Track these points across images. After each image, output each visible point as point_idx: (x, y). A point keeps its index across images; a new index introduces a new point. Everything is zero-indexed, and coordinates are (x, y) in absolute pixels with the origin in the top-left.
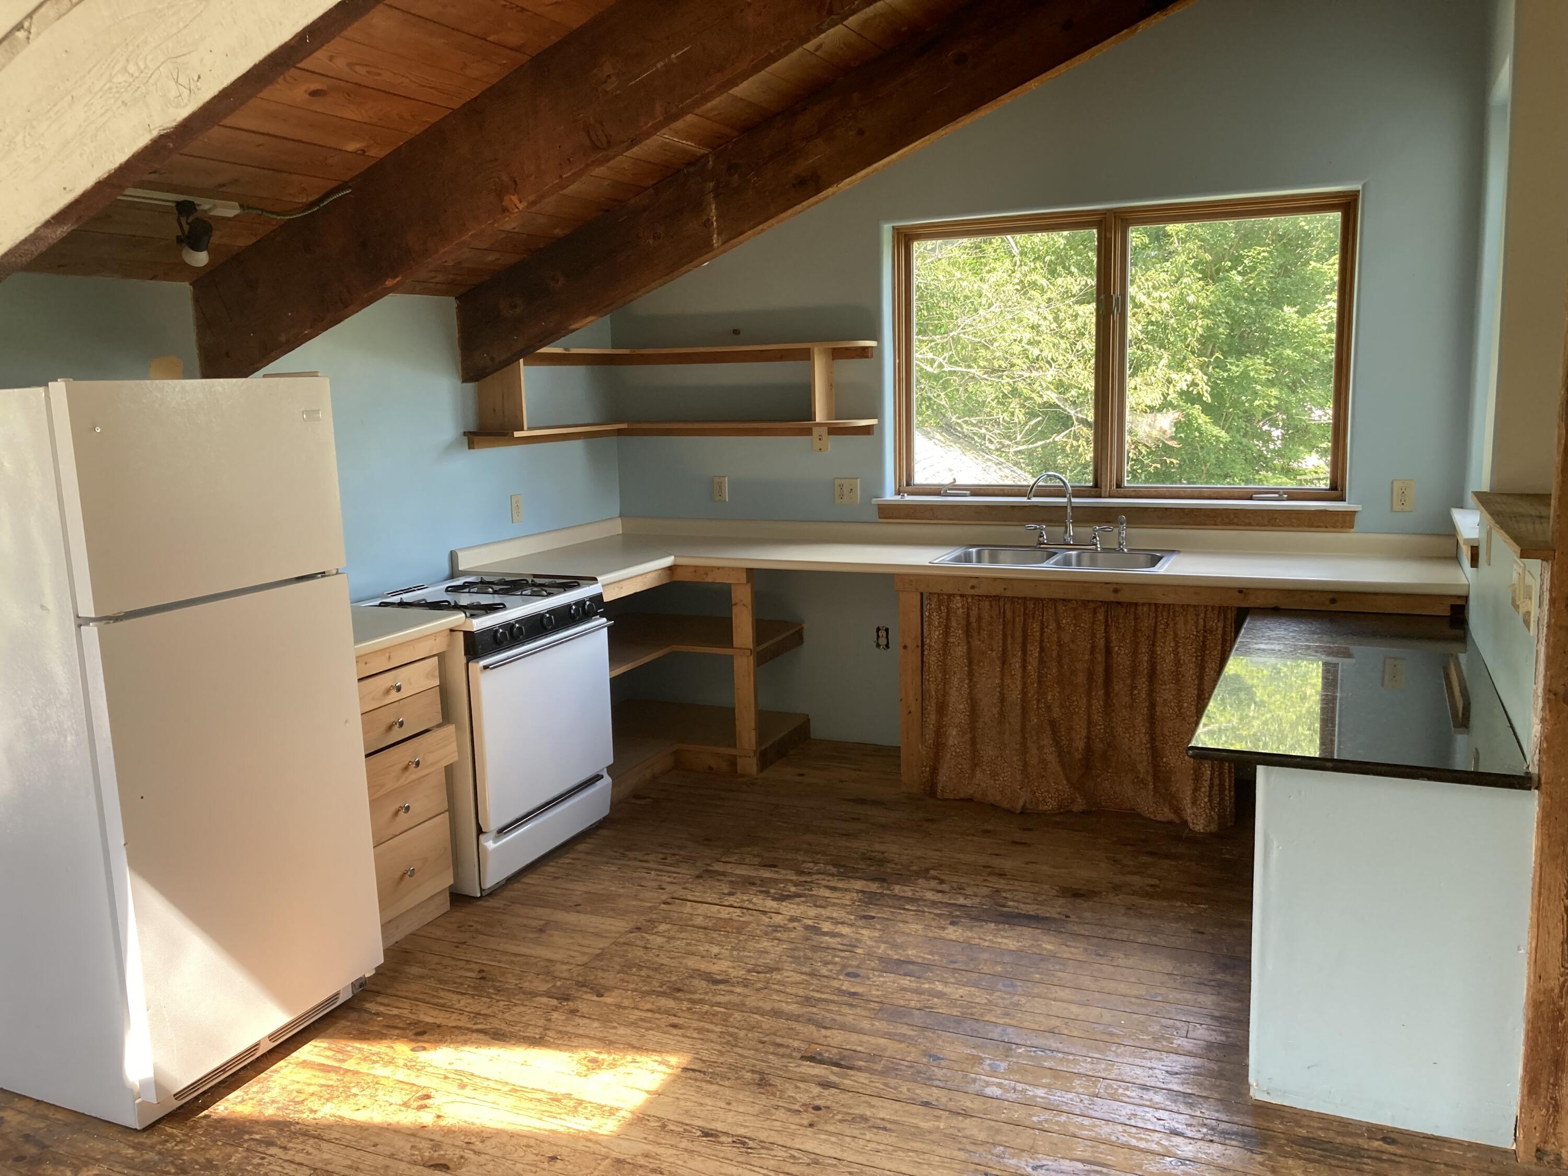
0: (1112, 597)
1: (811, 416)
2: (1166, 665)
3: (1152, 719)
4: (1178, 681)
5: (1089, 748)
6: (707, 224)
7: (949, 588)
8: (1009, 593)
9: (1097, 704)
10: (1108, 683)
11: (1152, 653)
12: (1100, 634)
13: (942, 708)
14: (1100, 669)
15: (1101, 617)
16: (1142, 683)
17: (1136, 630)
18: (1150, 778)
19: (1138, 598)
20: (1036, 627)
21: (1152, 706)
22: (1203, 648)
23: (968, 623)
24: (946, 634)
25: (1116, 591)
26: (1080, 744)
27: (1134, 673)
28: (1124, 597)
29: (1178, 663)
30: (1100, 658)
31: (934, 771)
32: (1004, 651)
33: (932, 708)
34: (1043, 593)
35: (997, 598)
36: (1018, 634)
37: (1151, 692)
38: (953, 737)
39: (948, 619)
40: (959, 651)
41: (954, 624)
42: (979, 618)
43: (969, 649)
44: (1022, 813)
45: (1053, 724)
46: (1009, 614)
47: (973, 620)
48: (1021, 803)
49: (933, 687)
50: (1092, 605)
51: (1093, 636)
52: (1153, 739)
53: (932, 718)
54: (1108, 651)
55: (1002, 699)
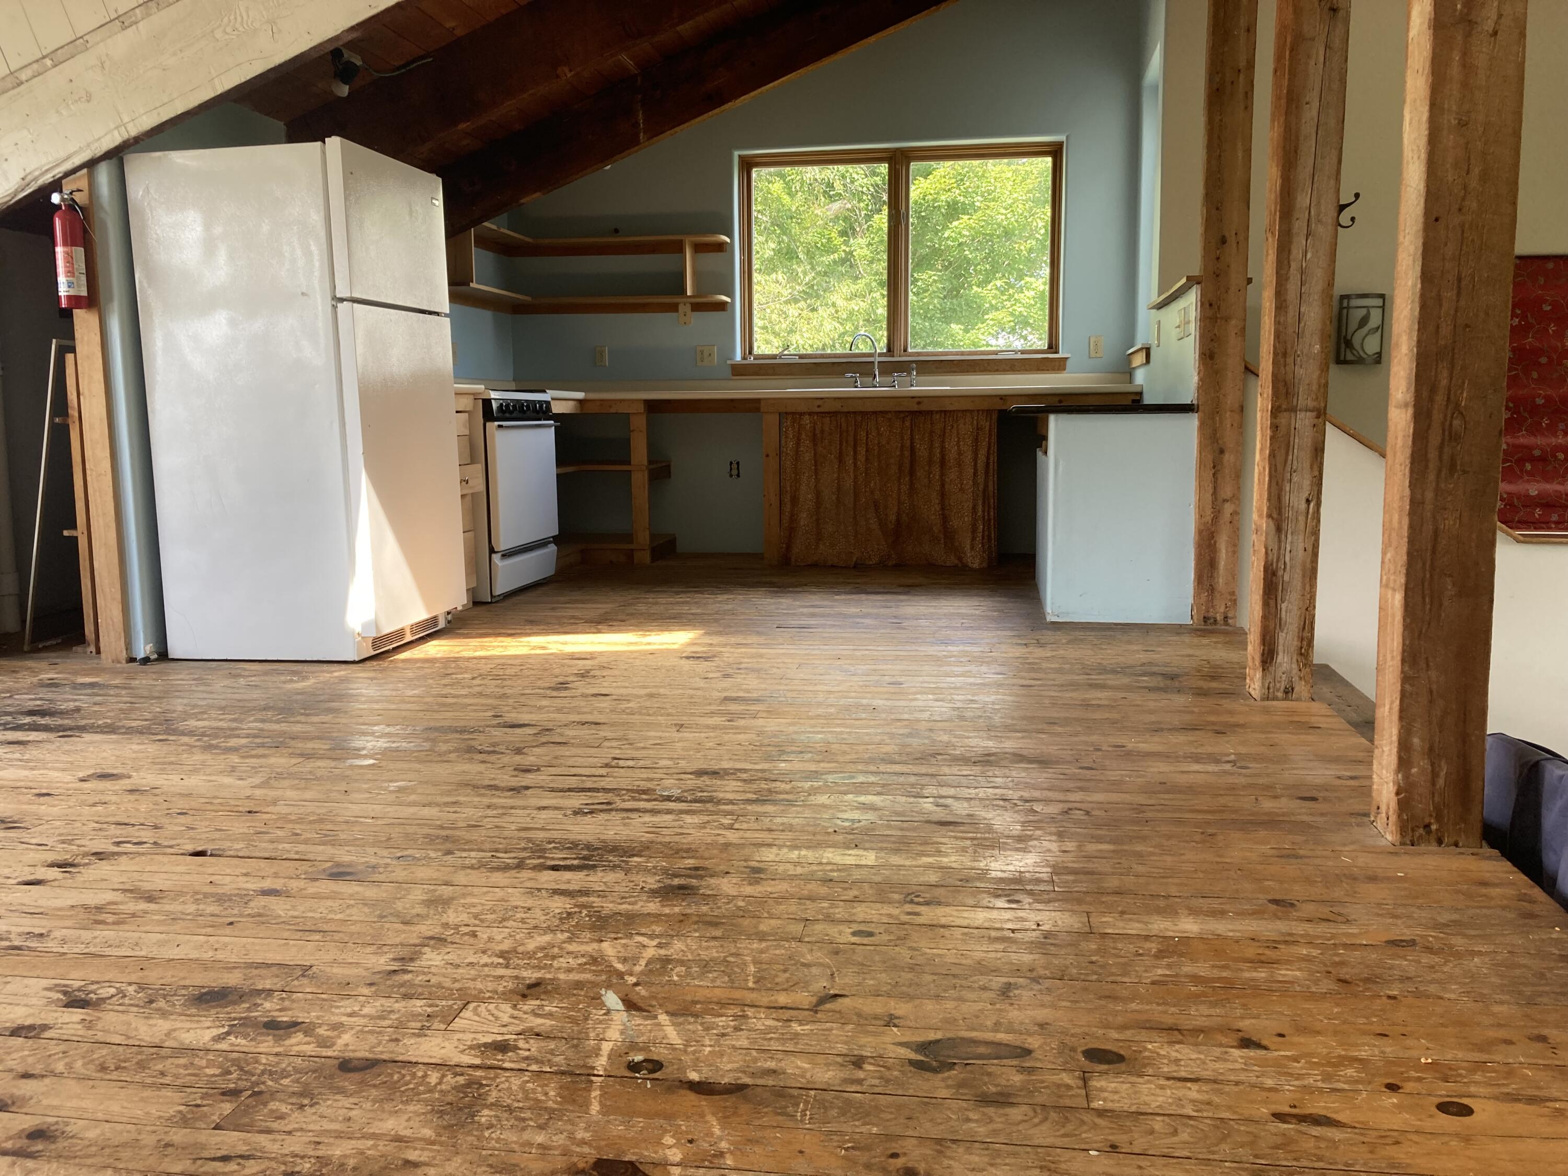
0: (916, 408)
2: (952, 455)
3: (943, 495)
4: (960, 465)
5: (898, 521)
7: (802, 408)
8: (845, 410)
9: (905, 488)
10: (912, 473)
11: (943, 448)
12: (907, 437)
13: (794, 500)
14: (907, 461)
15: (908, 424)
16: (936, 470)
17: (932, 432)
18: (942, 536)
19: (934, 408)
20: (863, 434)
21: (943, 486)
22: (976, 440)
23: (815, 435)
24: (798, 444)
25: (919, 403)
26: (893, 518)
27: (930, 462)
28: (923, 408)
29: (960, 453)
30: (907, 453)
31: (789, 548)
32: (841, 453)
33: (787, 499)
34: (869, 408)
35: (835, 413)
36: (851, 439)
37: (942, 475)
38: (804, 519)
39: (799, 433)
40: (808, 456)
41: (803, 436)
42: (822, 431)
43: (815, 454)
44: (854, 567)
45: (876, 505)
46: (844, 425)
47: (818, 432)
48: (854, 559)
49: (788, 484)
50: (902, 415)
51: (902, 439)
52: (943, 509)
53: (787, 508)
54: (912, 449)
55: (839, 489)
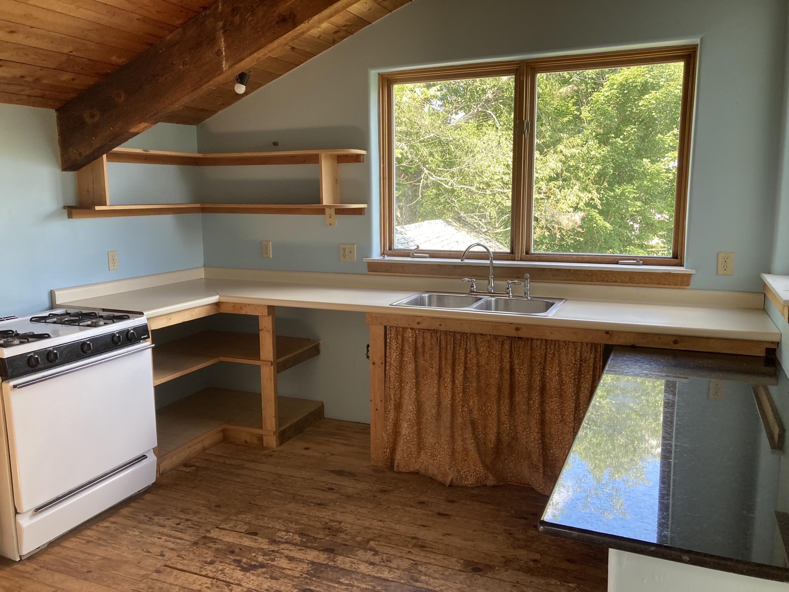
0: (514, 333)
1: (319, 200)
2: (553, 384)
3: (542, 422)
4: (561, 396)
5: (499, 440)
6: (219, 53)
7: (403, 324)
8: (443, 328)
9: (505, 409)
10: (512, 395)
11: (543, 374)
12: (506, 359)
13: (398, 407)
14: (506, 384)
15: (507, 347)
16: (536, 396)
17: (532, 358)
18: (540, 465)
19: (532, 335)
20: (462, 353)
21: (543, 413)
22: (579, 373)
23: (416, 348)
24: (402, 354)
25: (517, 329)
26: (492, 437)
27: (530, 388)
28: (521, 334)
29: (561, 383)
30: (507, 376)
31: (393, 450)
32: (440, 369)
33: (391, 407)
34: (466, 329)
35: (435, 331)
36: (450, 357)
37: (542, 403)
38: (405, 429)
39: (403, 345)
40: (410, 367)
41: (406, 348)
42: (424, 344)
43: (416, 366)
44: (450, 486)
45: (473, 423)
46: (443, 343)
47: (419, 345)
48: (450, 478)
49: (392, 392)
50: (500, 339)
51: (501, 361)
52: (543, 436)
53: (392, 415)
54: (512, 371)
55: (439, 403)
